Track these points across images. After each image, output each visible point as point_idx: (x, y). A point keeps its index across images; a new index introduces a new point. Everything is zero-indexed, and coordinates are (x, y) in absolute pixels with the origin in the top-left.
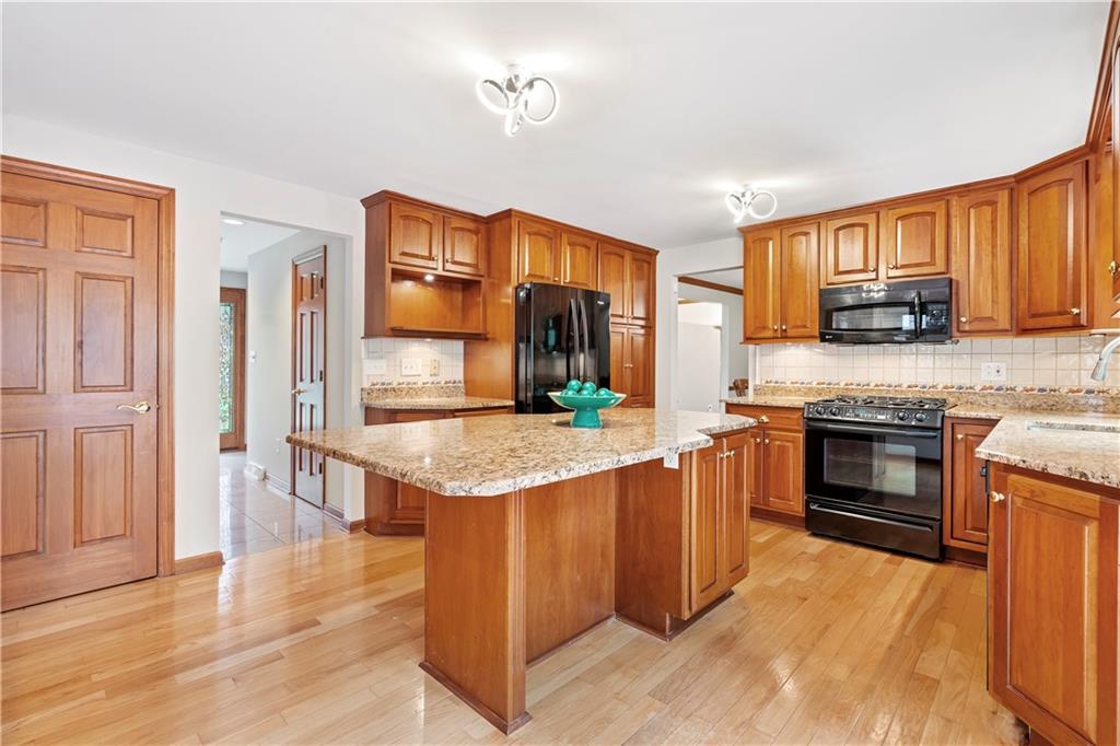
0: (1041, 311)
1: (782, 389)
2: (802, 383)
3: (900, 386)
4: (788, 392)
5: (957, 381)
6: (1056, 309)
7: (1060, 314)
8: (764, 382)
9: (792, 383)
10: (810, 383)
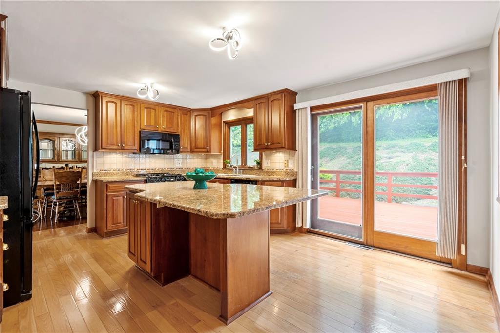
0: (199, 147)
1: (109, 174)
2: (119, 170)
3: (155, 169)
4: (112, 174)
5: (170, 167)
6: (202, 147)
7: (203, 148)
8: (98, 171)
9: (114, 170)
10: (122, 170)
